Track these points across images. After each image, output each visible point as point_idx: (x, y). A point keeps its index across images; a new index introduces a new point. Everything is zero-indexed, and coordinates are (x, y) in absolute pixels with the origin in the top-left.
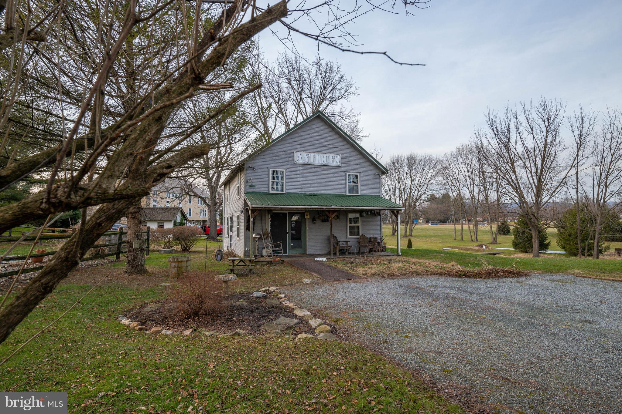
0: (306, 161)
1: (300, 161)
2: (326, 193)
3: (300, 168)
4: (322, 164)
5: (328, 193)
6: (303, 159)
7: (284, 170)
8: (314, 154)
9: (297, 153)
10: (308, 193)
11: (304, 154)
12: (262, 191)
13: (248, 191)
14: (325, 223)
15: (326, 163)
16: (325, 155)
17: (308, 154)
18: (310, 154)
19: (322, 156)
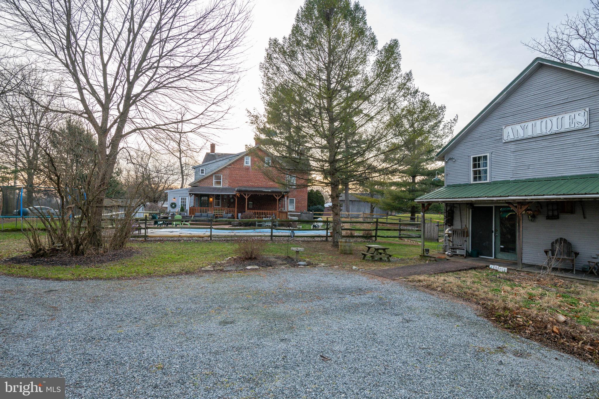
0: (521, 134)
1: (511, 137)
2: (557, 175)
3: (512, 147)
4: (549, 133)
5: (560, 175)
6: (515, 133)
7: (488, 155)
8: (533, 122)
9: (507, 127)
10: (524, 178)
11: (518, 127)
12: (462, 183)
13: (448, 184)
14: (554, 221)
15: (555, 129)
16: (554, 119)
17: (523, 124)
18: (526, 124)
19: (549, 122)
